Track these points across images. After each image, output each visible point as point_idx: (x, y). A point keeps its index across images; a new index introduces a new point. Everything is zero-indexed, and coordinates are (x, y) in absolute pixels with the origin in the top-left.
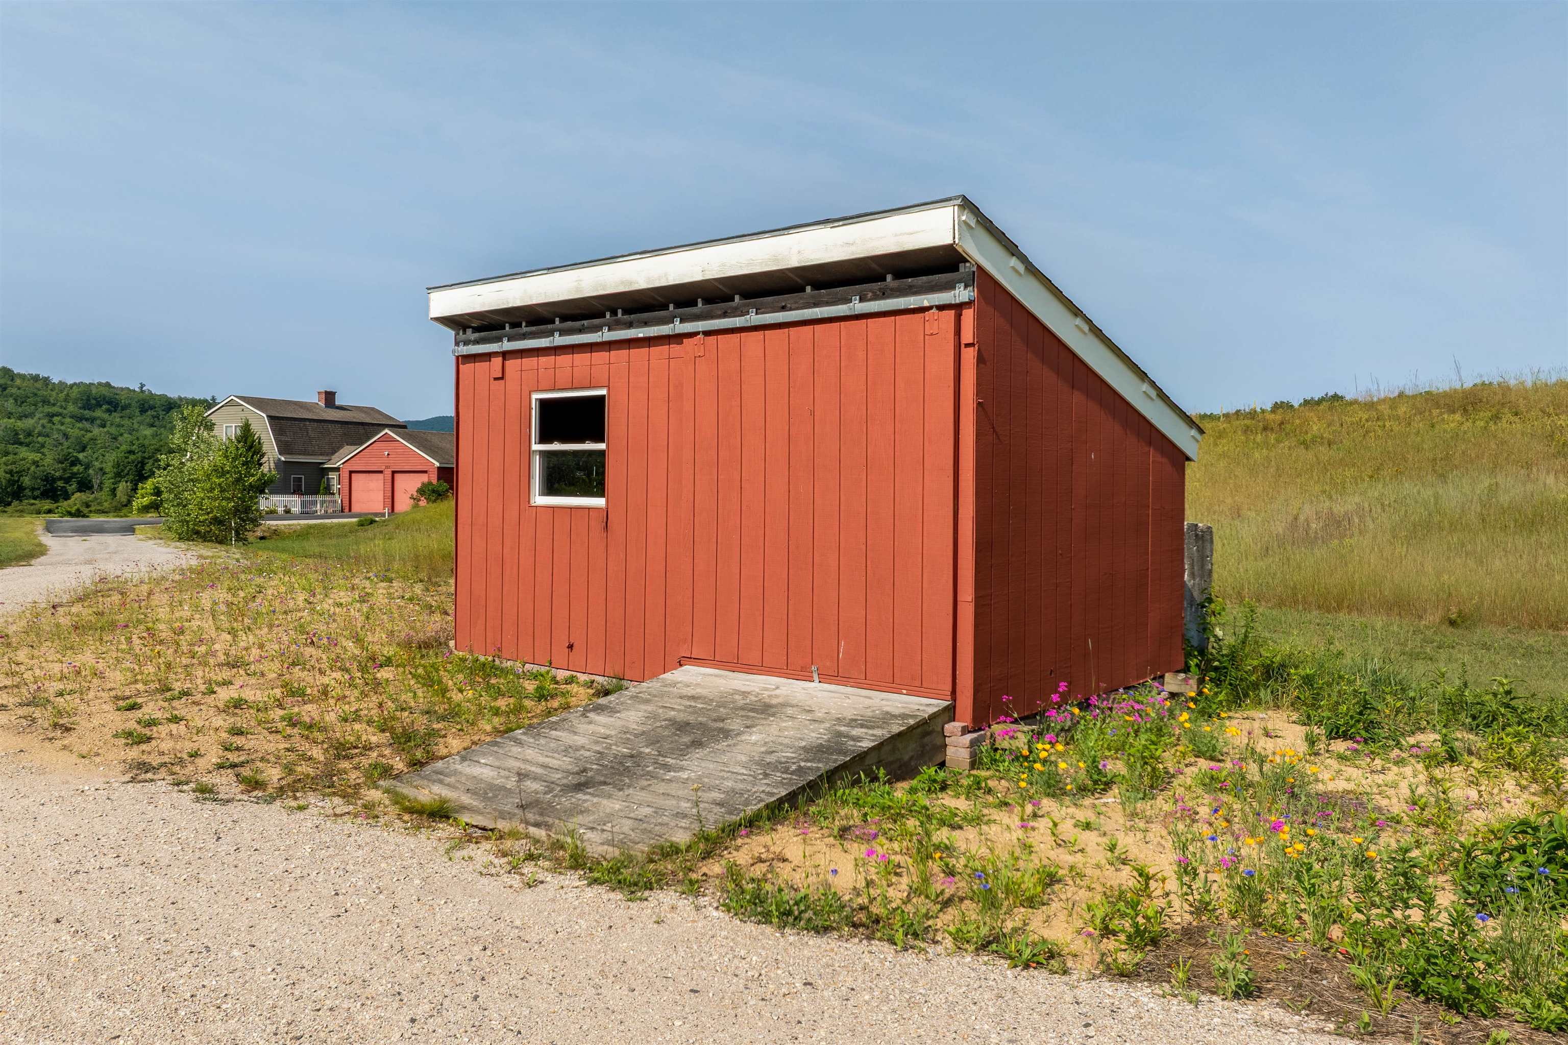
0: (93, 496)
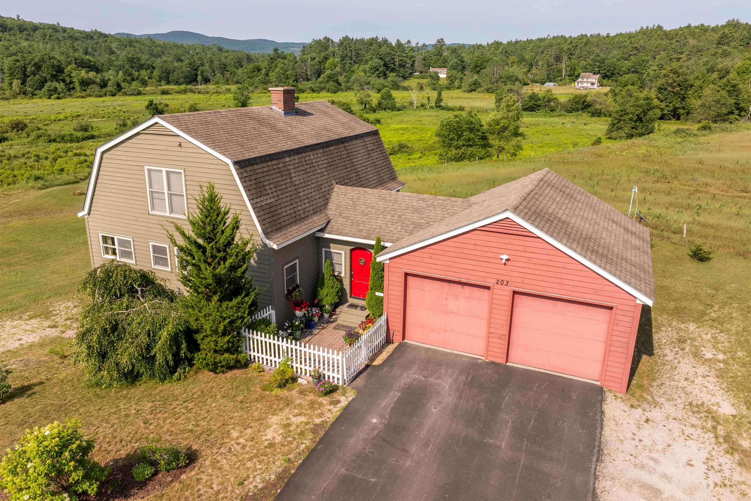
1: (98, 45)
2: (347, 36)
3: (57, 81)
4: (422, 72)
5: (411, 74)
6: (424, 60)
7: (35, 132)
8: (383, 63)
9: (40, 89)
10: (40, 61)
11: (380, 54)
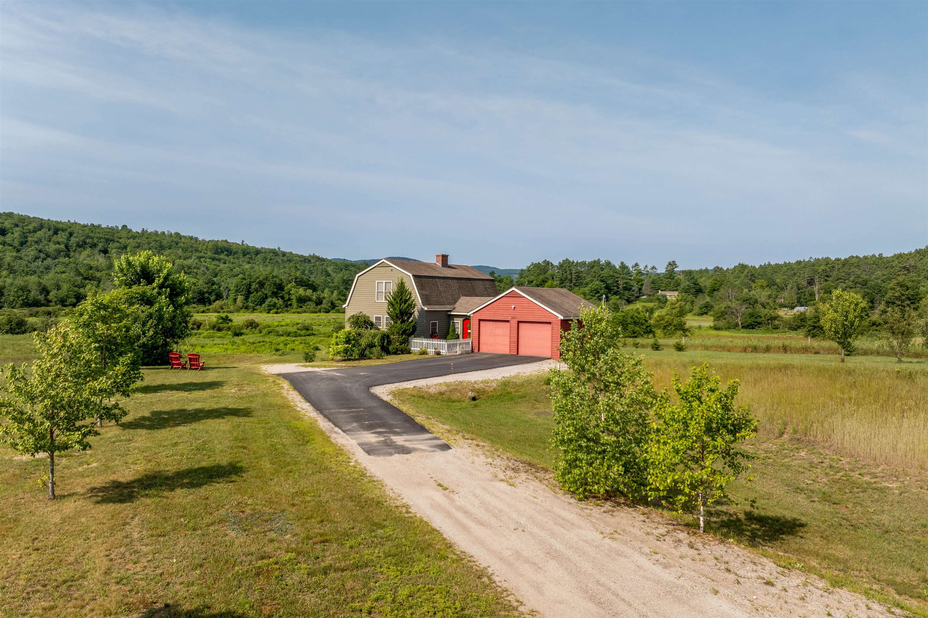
0: (223, 302)
1: (315, 268)
2: (567, 259)
3: (276, 297)
4: (650, 295)
5: (638, 297)
6: (653, 283)
7: (267, 329)
8: (605, 285)
9: (261, 305)
10: (264, 279)
11: (601, 276)
